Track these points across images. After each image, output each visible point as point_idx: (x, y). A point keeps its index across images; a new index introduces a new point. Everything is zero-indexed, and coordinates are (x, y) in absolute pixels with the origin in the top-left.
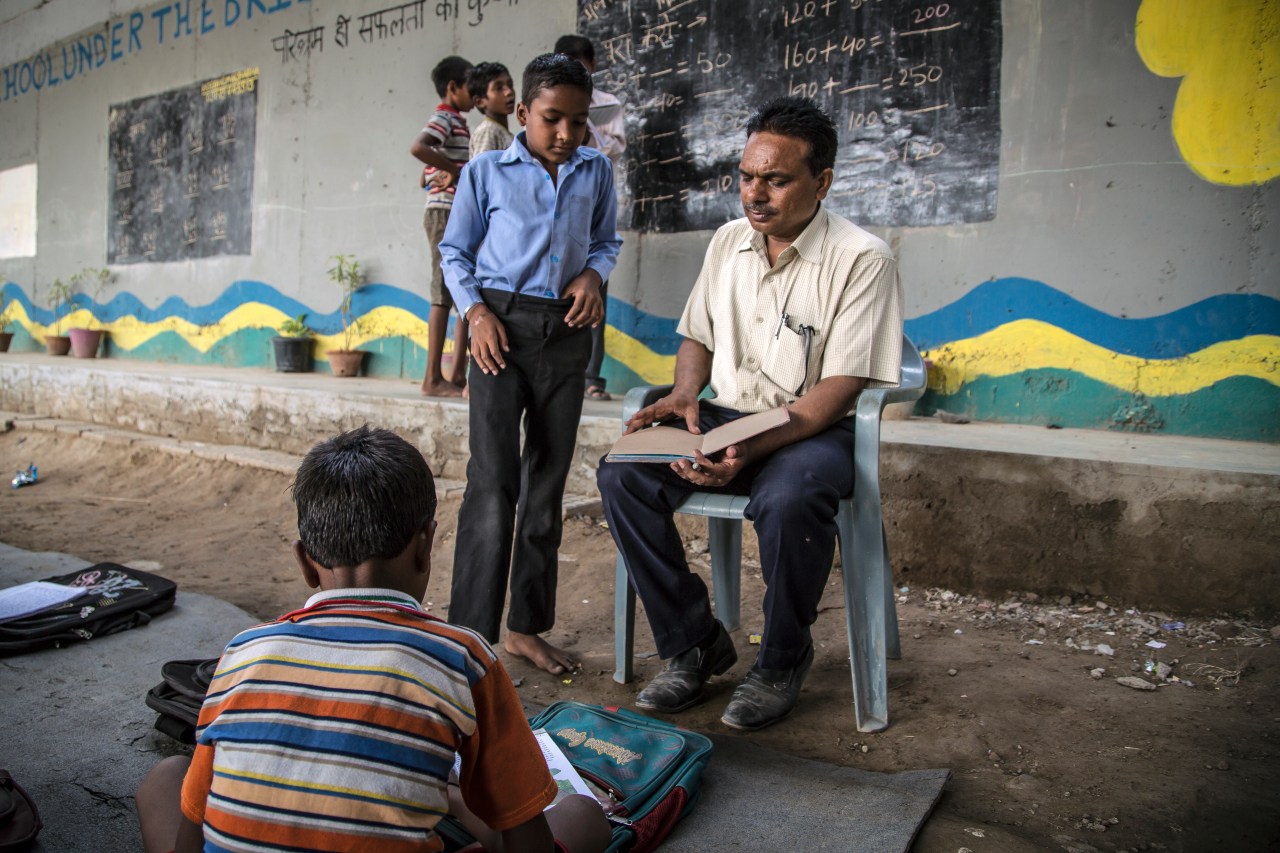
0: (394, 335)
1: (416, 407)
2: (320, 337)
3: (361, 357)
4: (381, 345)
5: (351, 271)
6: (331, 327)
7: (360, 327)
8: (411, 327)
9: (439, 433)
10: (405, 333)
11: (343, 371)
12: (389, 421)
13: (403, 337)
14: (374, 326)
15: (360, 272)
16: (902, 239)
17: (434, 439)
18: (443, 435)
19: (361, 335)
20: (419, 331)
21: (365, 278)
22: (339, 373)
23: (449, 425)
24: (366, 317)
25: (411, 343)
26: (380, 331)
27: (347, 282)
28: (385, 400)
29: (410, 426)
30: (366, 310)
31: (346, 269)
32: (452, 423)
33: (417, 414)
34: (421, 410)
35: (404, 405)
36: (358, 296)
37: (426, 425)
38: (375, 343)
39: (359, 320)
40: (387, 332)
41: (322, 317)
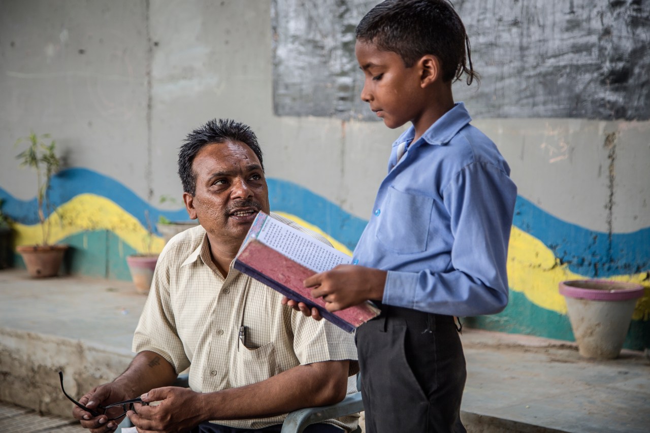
0: (98, 228)
1: (58, 344)
2: (20, 228)
3: (61, 255)
4: (85, 240)
5: (48, 153)
6: (32, 216)
7: (62, 217)
8: (115, 219)
9: (80, 374)
10: (109, 226)
11: (39, 272)
12: (33, 358)
13: (108, 231)
14: (77, 216)
15: (58, 154)
16: (617, 135)
17: (76, 380)
18: (84, 376)
19: (63, 226)
20: (123, 225)
21: (65, 159)
22: (35, 274)
23: (89, 365)
24: (69, 206)
25: (116, 238)
26: (83, 223)
27: (43, 166)
28: (29, 335)
29: (53, 365)
30: (66, 198)
31: (41, 152)
32: (92, 364)
33: (59, 352)
34: (63, 347)
35: (46, 342)
36: (56, 182)
37: (68, 364)
38: (80, 236)
39: (60, 210)
40: (90, 224)
41: (21, 203)
